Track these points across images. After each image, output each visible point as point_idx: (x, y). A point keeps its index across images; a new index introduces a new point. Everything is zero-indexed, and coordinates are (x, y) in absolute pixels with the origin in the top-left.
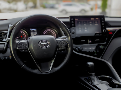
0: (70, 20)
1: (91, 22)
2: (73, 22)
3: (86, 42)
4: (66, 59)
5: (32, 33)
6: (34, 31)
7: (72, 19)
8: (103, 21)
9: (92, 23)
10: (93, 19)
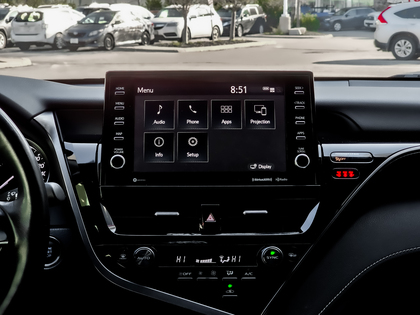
0: (108, 92)
2: (120, 105)
7: (120, 91)
8: (299, 106)
10: (243, 89)
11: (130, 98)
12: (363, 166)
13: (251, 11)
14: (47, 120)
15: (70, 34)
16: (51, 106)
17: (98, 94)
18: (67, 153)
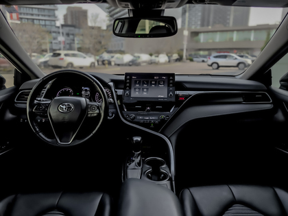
0: (126, 77)
1: (153, 82)
2: (128, 81)
3: (143, 109)
4: (95, 131)
5: (83, 92)
6: (86, 90)
7: (128, 77)
8: (171, 82)
9: (155, 84)
10: (157, 78)
11: (131, 79)
12: (187, 97)
13: (175, 56)
14: (111, 84)
15: (130, 62)
16: (112, 81)
17: (123, 78)
18: (116, 92)
